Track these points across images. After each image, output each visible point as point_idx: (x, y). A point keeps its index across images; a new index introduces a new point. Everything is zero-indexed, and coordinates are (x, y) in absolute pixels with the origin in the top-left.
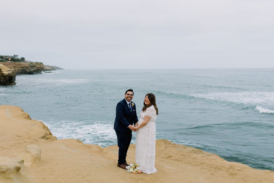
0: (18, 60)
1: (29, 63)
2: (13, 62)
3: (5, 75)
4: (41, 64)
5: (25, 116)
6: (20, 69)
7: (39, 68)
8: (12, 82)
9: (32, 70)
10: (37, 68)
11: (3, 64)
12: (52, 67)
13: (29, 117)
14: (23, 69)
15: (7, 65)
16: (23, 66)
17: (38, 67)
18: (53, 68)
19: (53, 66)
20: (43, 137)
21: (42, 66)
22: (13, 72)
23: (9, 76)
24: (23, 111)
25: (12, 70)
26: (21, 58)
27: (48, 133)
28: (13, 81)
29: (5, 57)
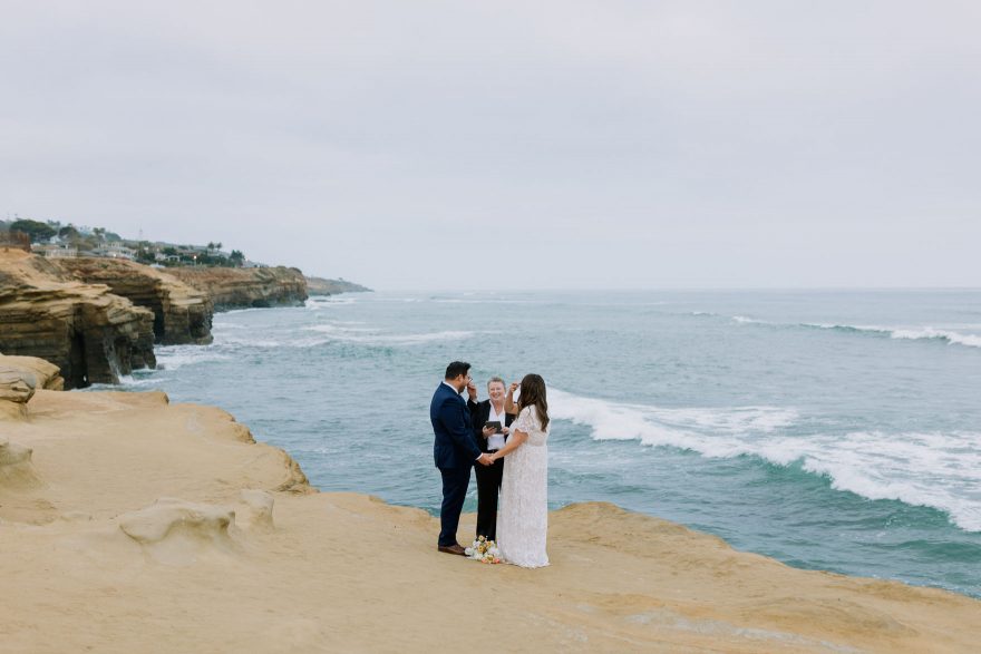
0: (221, 261)
1: (256, 271)
2: (205, 266)
3: (180, 312)
4: (295, 273)
5: (240, 434)
6: (228, 289)
7: (288, 287)
8: (201, 336)
9: (265, 293)
10: (283, 288)
11: (173, 273)
12: (333, 283)
13: (249, 438)
14: (236, 292)
15: (186, 276)
16: (236, 280)
17: (285, 284)
18: (333, 288)
19: (335, 278)
20: (285, 488)
21: (297, 280)
22: (204, 303)
23: (191, 314)
24: (233, 420)
25: (203, 293)
26: (230, 253)
27: (299, 478)
28: (203, 331)
29: (179, 251)
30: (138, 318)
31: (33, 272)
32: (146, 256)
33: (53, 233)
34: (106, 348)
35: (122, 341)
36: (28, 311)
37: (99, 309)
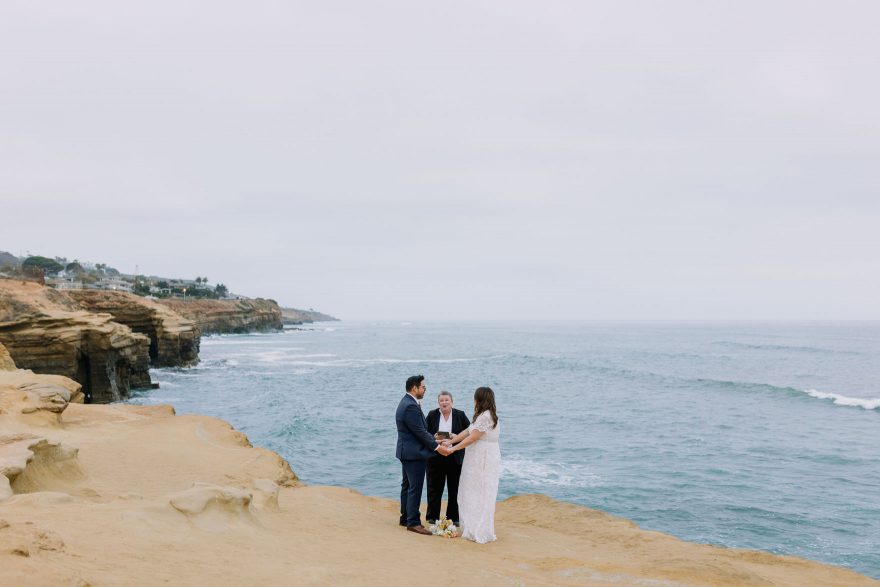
0: (207, 293)
1: (238, 302)
2: (193, 298)
3: (172, 338)
4: (271, 304)
5: (240, 439)
6: (213, 318)
7: (266, 316)
8: (189, 359)
9: (245, 322)
10: (260, 317)
11: (165, 304)
12: (304, 313)
13: (247, 443)
14: (219, 320)
15: (176, 306)
16: (220, 310)
17: (262, 314)
18: (307, 317)
19: (307, 309)
20: (281, 483)
21: (273, 310)
22: (193, 330)
23: (182, 340)
24: (232, 429)
25: (192, 322)
26: (215, 286)
27: (290, 475)
28: (191, 354)
29: (171, 284)
30: (138, 342)
31: (47, 302)
32: (143, 290)
33: (60, 268)
34: (109, 368)
35: (122, 363)
36: (42, 336)
37: (103, 335)
